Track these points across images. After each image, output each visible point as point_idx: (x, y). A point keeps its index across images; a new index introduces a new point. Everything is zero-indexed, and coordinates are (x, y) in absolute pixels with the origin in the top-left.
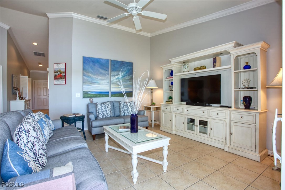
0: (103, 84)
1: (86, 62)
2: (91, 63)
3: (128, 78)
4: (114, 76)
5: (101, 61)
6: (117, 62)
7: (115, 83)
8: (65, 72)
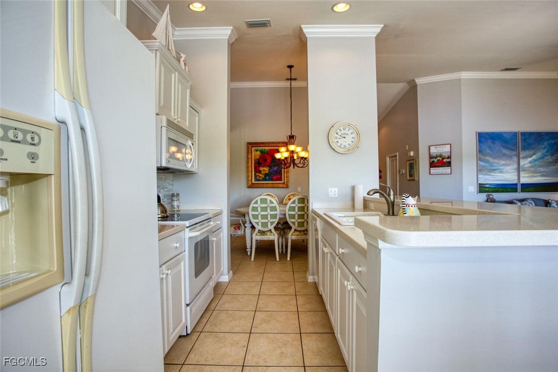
0: (507, 172)
1: (483, 140)
2: (490, 142)
3: (551, 160)
4: (526, 157)
5: (503, 137)
6: (531, 134)
7: (528, 169)
8: (449, 157)
